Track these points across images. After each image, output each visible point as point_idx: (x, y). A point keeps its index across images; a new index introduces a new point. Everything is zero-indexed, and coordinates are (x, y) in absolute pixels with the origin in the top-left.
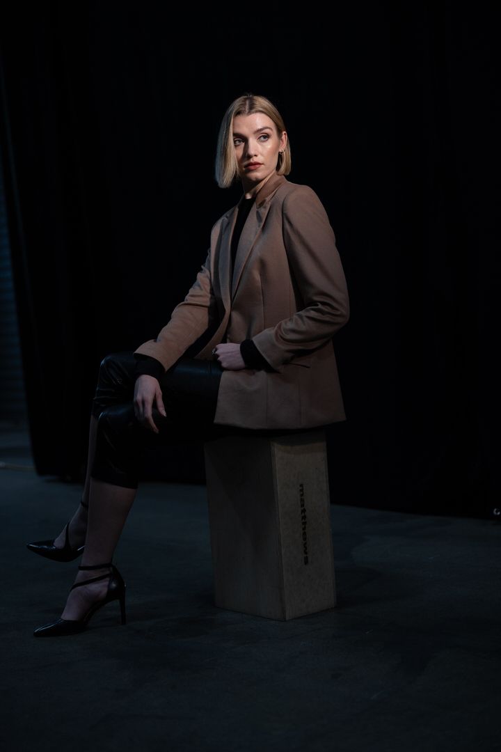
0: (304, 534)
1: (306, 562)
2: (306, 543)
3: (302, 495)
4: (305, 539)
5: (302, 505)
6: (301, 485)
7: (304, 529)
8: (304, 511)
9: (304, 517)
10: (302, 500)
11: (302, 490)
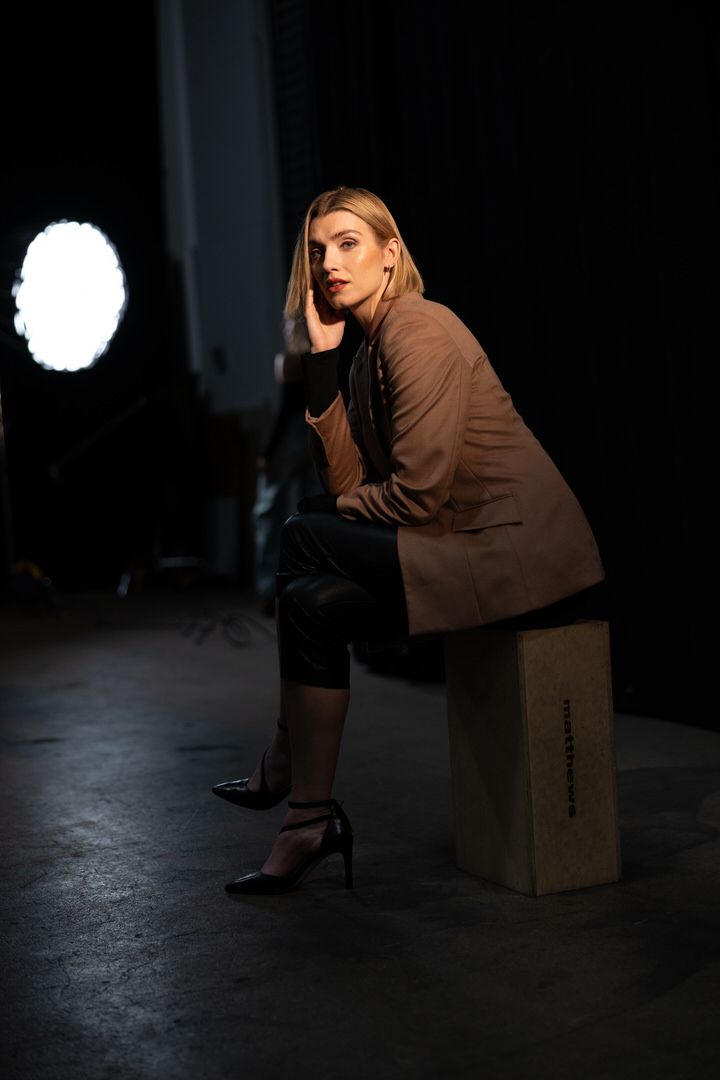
0: (570, 772)
1: (572, 812)
2: (572, 786)
3: (567, 716)
4: (570, 779)
5: (568, 731)
6: (567, 702)
7: (569, 765)
8: (570, 739)
9: (570, 748)
10: (567, 723)
11: (567, 709)
